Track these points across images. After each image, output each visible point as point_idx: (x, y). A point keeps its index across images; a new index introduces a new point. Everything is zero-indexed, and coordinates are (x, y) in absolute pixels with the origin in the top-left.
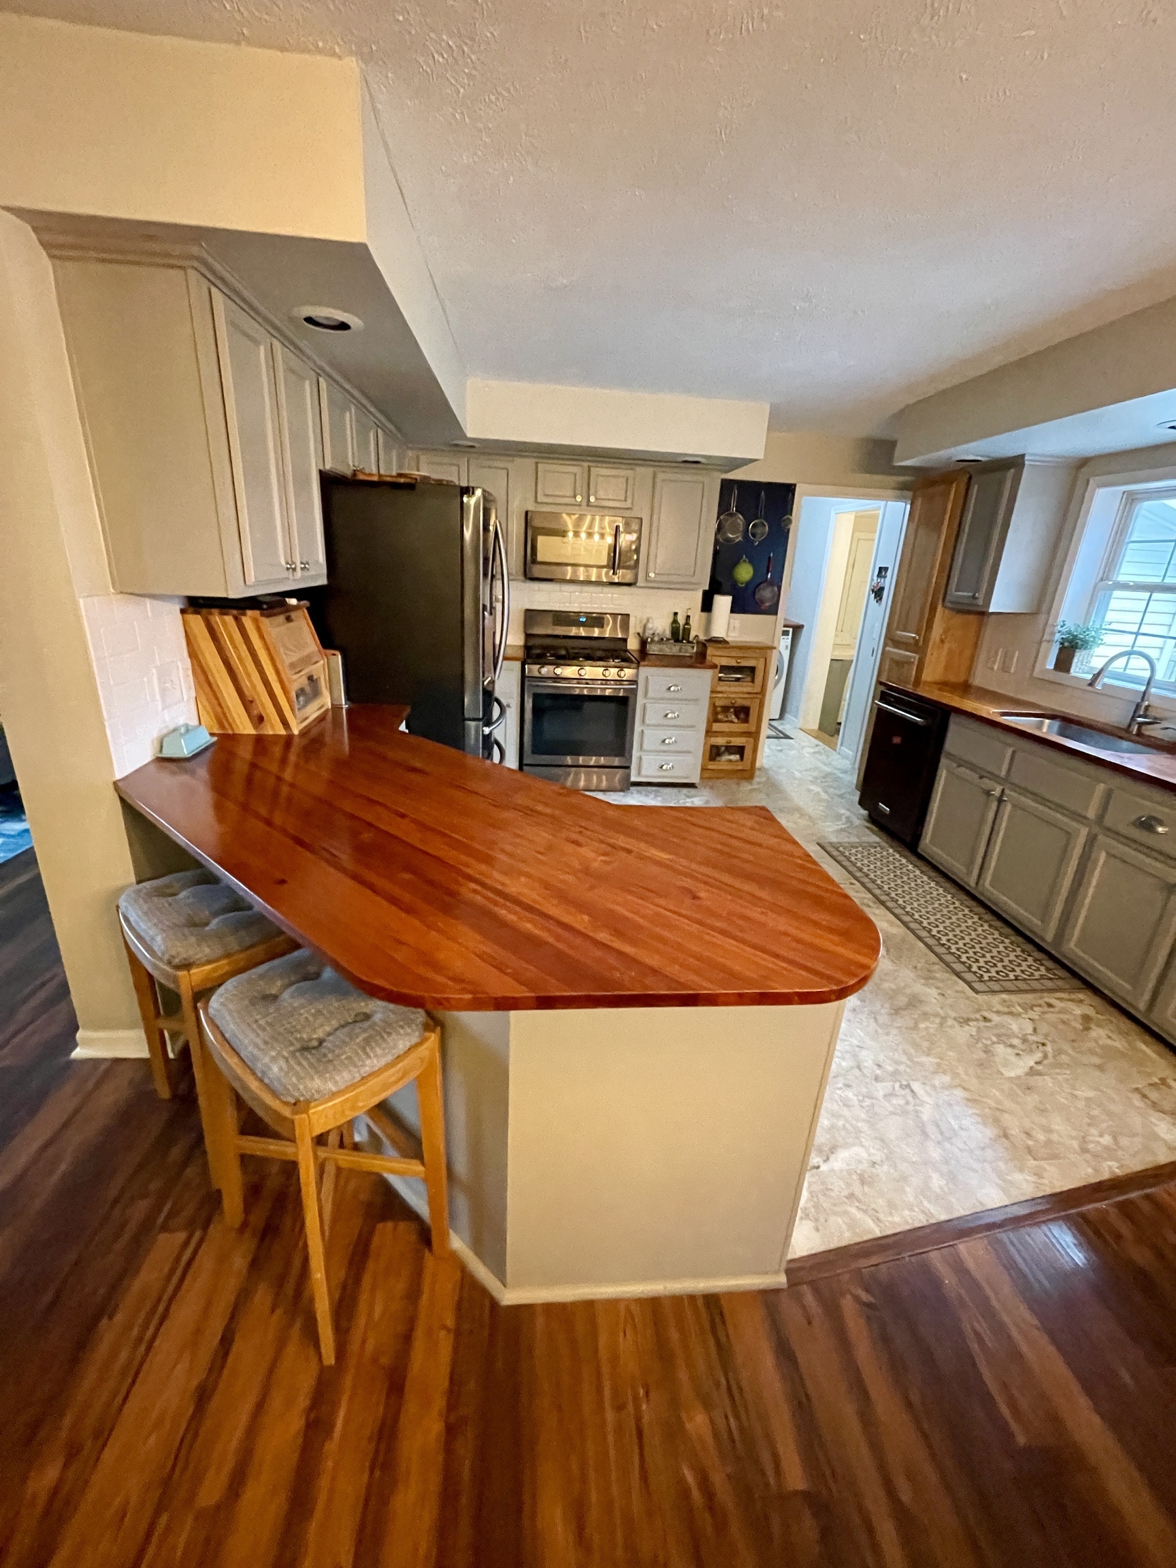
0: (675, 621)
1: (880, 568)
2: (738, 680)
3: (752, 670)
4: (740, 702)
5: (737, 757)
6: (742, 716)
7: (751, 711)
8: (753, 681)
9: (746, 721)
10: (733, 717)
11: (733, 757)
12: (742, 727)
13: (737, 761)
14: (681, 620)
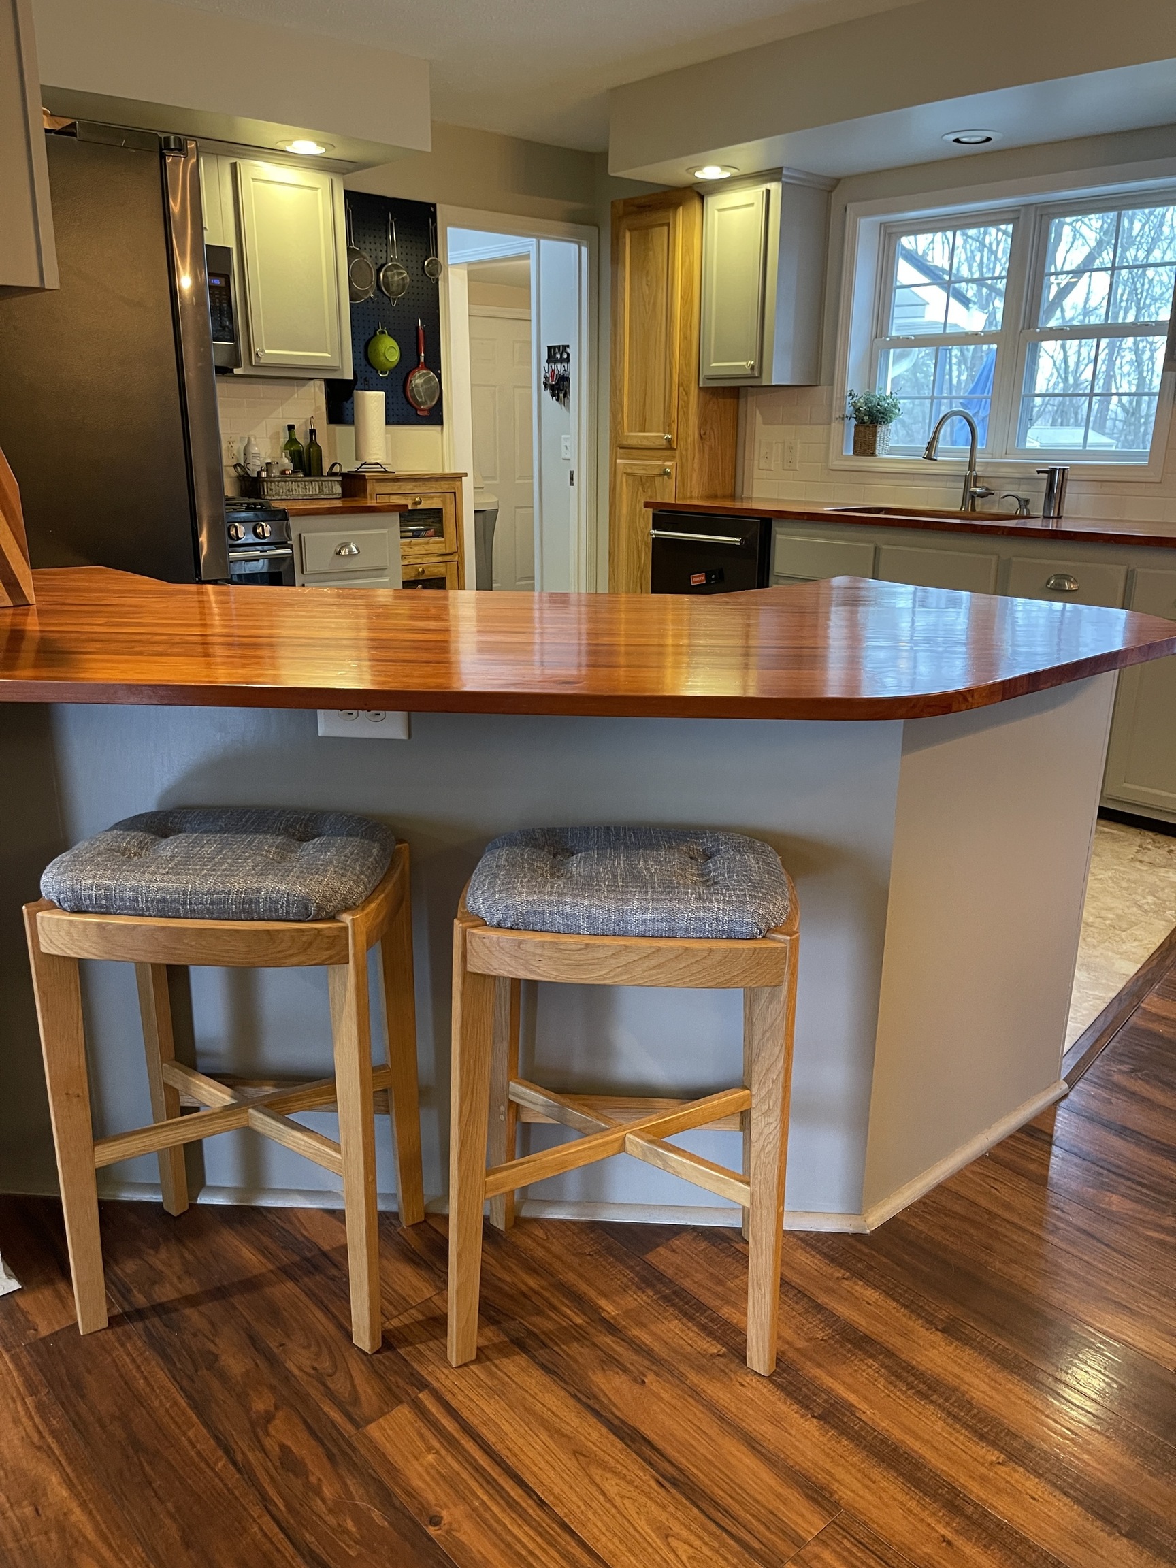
0: (292, 441)
1: (550, 348)
2: (418, 534)
3: (437, 514)
8: (440, 533)
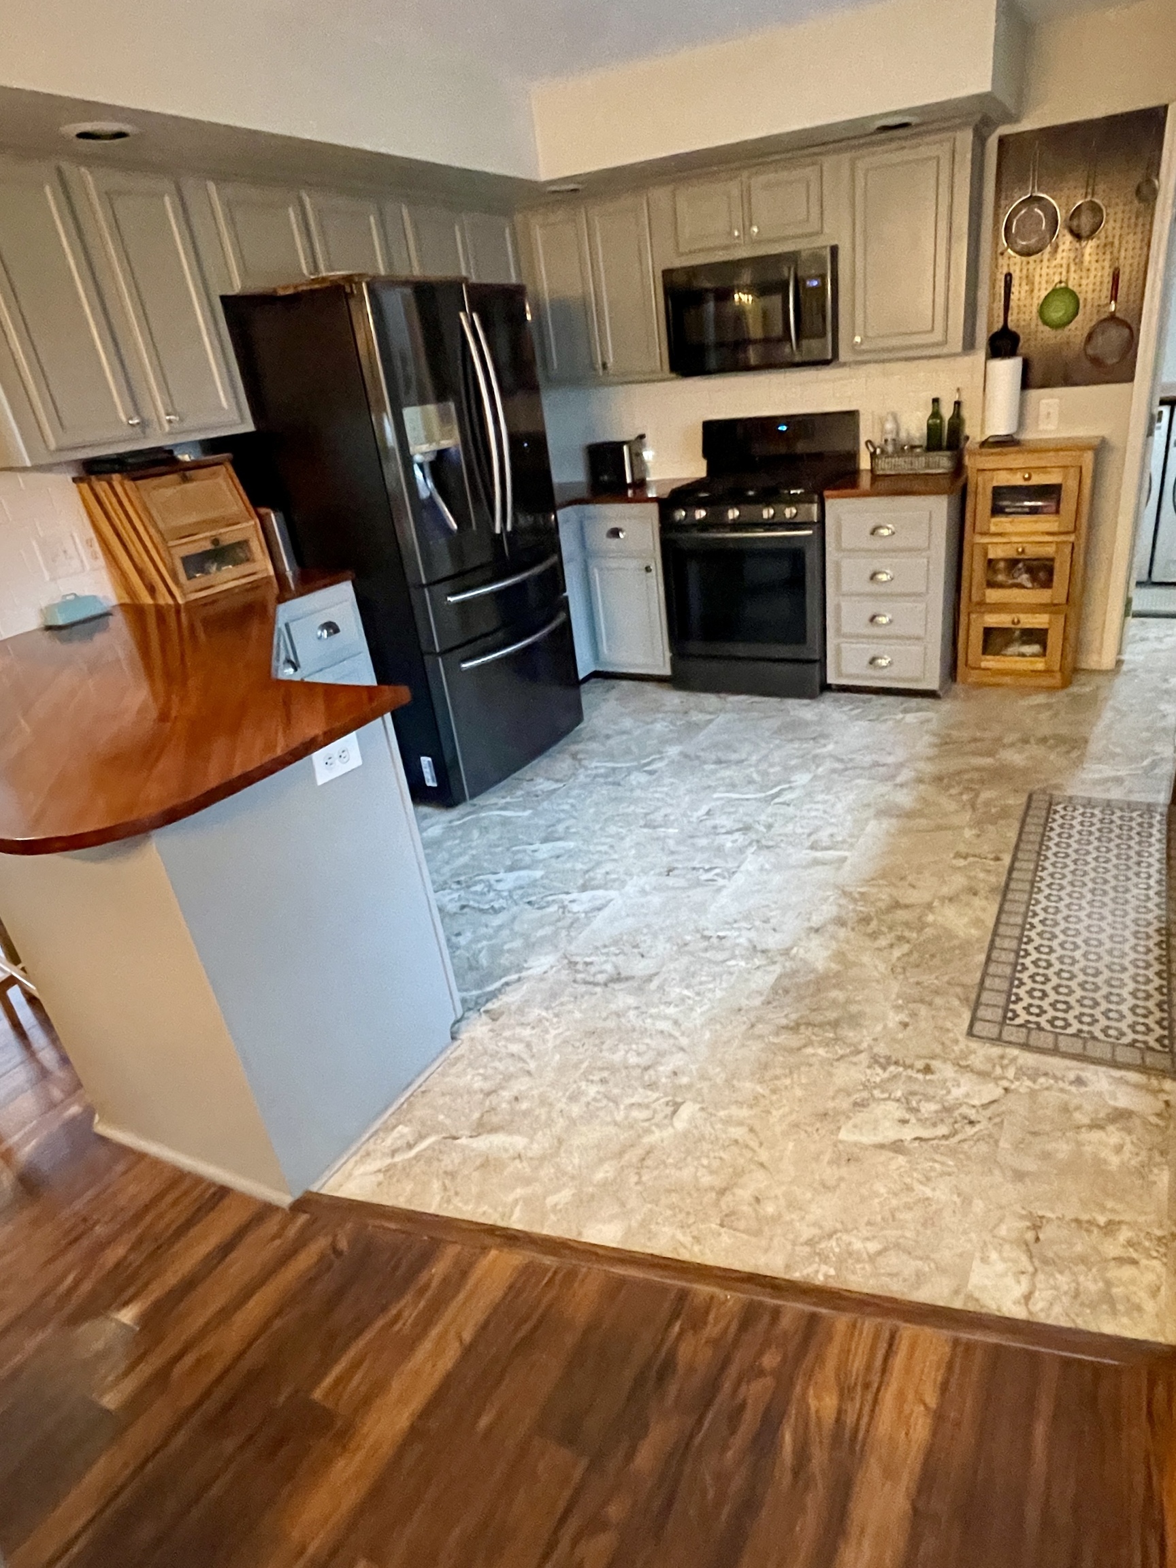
0: (936, 414)
2: (1034, 511)
3: (1054, 491)
4: (1032, 552)
5: (1036, 648)
6: (1042, 575)
7: (1057, 565)
8: (1058, 511)
9: (1047, 584)
10: (1024, 578)
11: (1027, 649)
12: (1044, 596)
13: (1034, 655)
14: (947, 412)
